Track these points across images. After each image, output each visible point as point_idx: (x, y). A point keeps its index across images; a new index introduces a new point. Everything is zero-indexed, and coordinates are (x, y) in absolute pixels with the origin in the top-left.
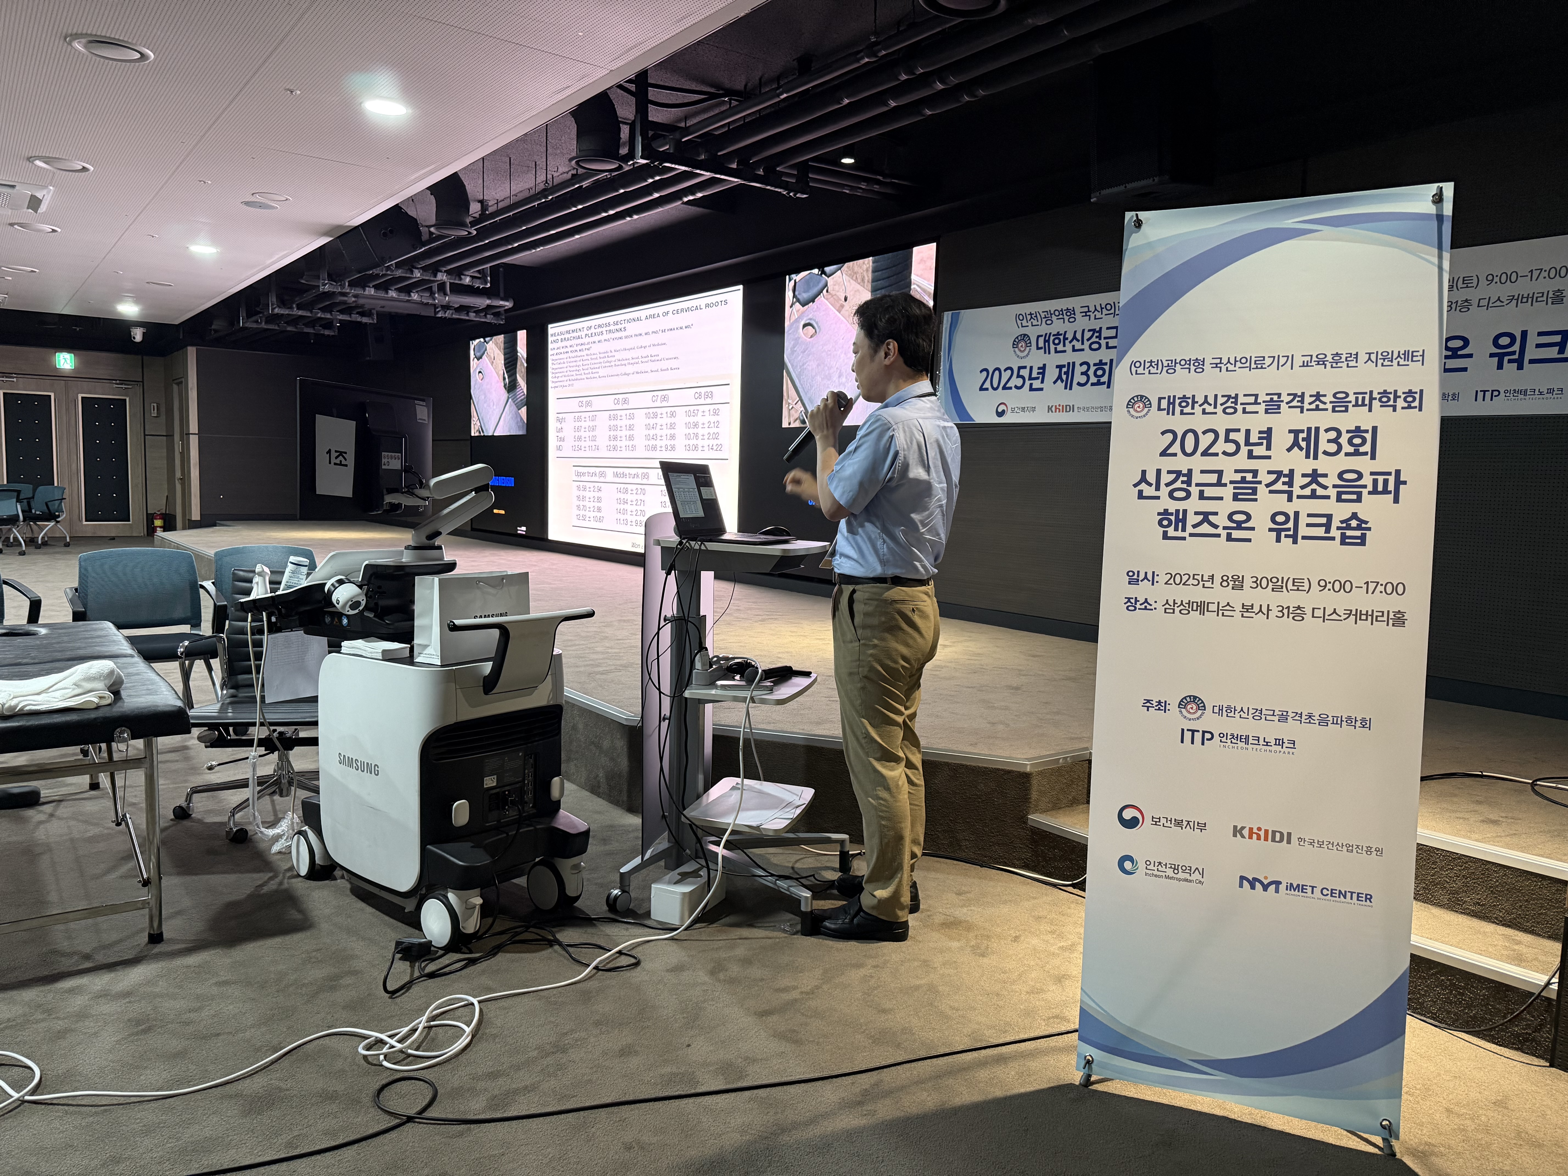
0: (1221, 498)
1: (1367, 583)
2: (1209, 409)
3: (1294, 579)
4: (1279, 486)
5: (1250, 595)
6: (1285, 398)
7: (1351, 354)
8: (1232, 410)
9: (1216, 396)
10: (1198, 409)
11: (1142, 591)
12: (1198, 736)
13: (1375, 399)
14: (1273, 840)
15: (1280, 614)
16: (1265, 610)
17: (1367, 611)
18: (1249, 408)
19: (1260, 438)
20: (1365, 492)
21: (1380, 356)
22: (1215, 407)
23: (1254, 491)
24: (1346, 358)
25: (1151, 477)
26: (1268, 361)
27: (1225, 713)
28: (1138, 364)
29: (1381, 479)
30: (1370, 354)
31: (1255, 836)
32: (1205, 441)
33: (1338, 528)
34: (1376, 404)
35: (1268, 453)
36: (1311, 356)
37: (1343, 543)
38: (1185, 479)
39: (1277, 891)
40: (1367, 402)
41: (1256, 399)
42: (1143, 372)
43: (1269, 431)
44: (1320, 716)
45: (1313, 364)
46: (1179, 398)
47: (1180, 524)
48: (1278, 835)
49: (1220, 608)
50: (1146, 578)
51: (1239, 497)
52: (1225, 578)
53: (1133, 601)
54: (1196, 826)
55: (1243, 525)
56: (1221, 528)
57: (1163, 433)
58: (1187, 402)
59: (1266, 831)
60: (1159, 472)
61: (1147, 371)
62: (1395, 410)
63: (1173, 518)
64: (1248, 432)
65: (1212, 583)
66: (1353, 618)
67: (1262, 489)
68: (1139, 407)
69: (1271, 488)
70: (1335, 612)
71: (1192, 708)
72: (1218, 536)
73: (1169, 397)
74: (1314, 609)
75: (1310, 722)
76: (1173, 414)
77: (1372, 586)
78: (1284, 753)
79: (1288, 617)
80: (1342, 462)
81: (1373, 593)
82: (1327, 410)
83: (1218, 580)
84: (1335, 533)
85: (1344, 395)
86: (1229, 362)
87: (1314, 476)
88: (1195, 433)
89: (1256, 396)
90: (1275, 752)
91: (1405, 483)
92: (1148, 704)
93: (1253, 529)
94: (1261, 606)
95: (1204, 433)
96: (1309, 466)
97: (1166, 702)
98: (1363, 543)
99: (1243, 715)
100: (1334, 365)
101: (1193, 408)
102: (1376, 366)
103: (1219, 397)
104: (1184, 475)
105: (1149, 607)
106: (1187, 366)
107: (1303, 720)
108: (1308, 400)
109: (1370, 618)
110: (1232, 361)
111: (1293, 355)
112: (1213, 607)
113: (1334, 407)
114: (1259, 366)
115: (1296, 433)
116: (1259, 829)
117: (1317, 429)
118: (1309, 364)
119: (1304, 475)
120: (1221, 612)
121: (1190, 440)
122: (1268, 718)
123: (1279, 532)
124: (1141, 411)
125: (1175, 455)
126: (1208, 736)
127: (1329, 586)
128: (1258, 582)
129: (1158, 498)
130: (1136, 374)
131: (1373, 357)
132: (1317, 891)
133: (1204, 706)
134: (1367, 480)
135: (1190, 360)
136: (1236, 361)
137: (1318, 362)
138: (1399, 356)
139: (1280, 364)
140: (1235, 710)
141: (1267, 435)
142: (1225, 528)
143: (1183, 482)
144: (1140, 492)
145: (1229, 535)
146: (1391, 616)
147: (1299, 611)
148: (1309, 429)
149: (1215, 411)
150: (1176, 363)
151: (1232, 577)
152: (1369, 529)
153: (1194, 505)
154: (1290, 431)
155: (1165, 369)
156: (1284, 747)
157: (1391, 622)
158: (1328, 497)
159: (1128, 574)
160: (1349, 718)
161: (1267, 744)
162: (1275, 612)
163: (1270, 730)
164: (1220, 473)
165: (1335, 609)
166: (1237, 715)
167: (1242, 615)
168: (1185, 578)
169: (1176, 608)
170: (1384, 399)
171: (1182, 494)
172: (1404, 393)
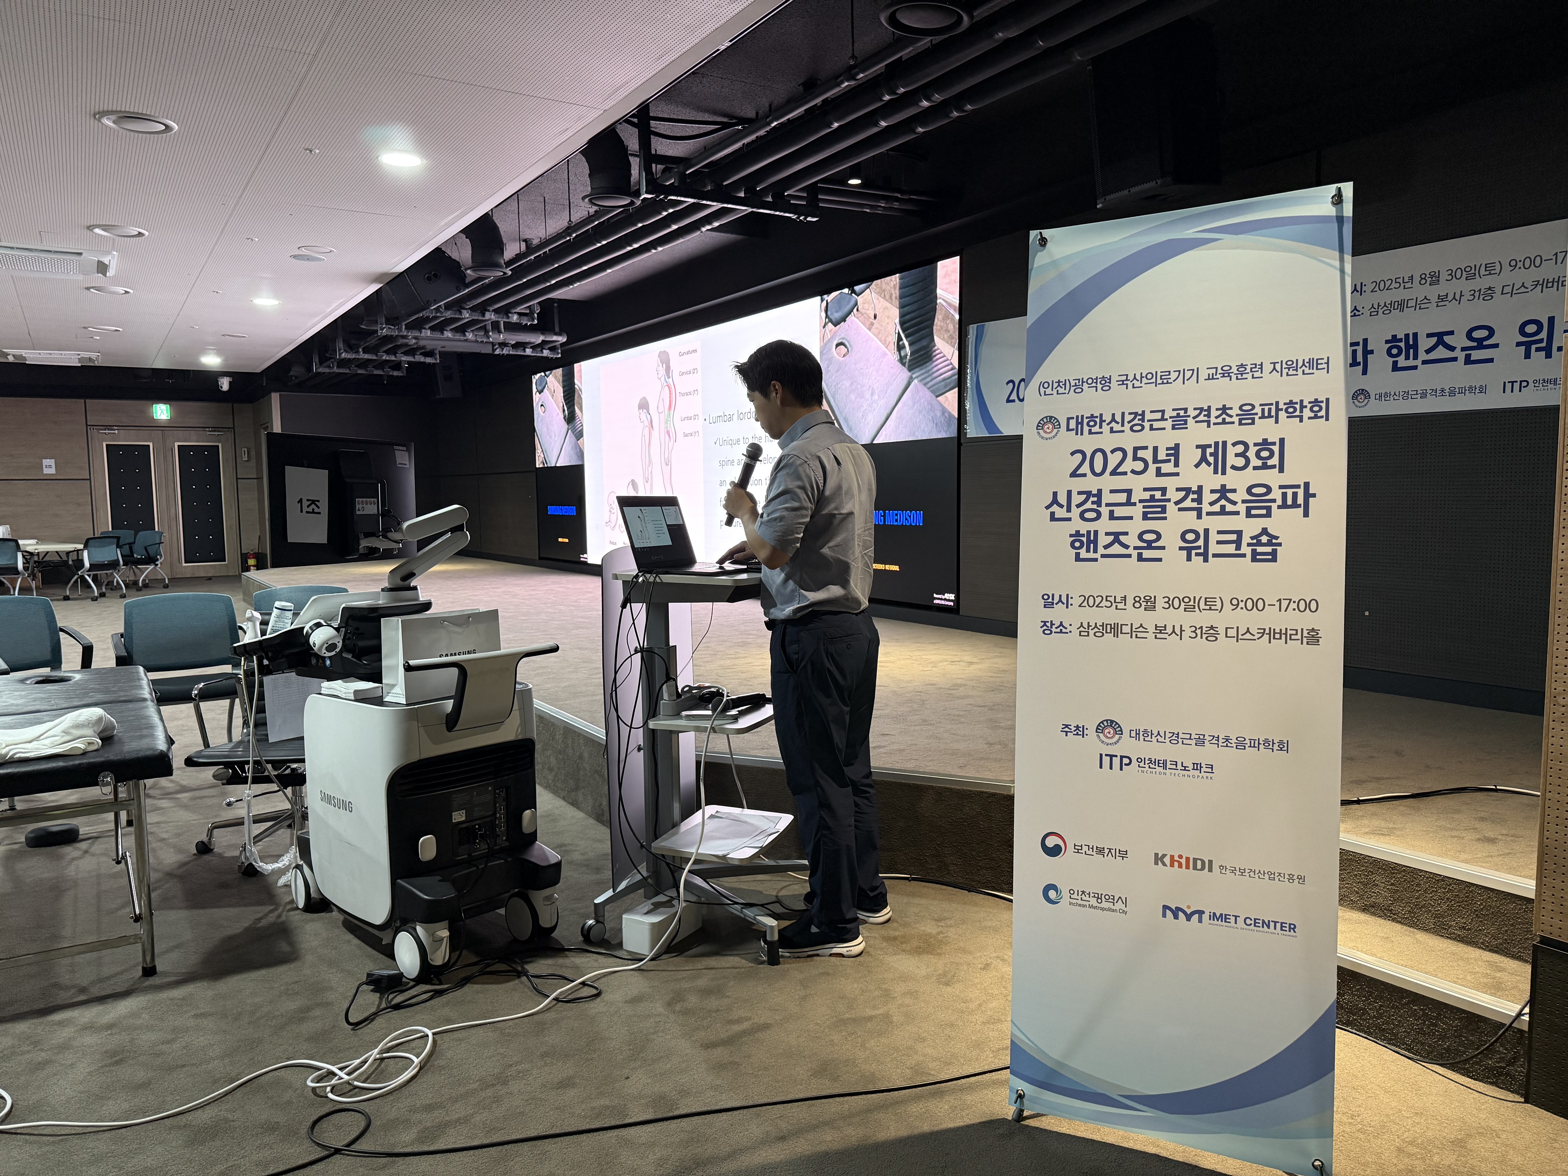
0: (1131, 518)
1: (1280, 600)
2: (1117, 427)
3: (1206, 598)
4: (1188, 503)
5: (1162, 616)
6: (1192, 413)
7: (1256, 364)
8: (1139, 428)
9: (1123, 414)
10: (1106, 428)
11: (1057, 614)
12: (1116, 761)
13: (1282, 410)
14: (1195, 868)
15: (1194, 635)
16: (1178, 631)
17: (1281, 630)
18: (1156, 425)
19: (1167, 455)
20: (1274, 506)
21: (1284, 366)
22: (1123, 425)
23: (1164, 509)
24: (1251, 368)
25: (1062, 499)
26: (1174, 375)
27: (1142, 738)
28: (1046, 385)
29: (1290, 492)
30: (1274, 363)
31: (1176, 864)
32: (1114, 459)
33: (1249, 545)
34: (1282, 414)
35: (1176, 470)
36: (1216, 368)
37: (1254, 559)
38: (1095, 499)
39: (1200, 921)
40: (1273, 413)
42: (1052, 393)
43: (1177, 446)
45: (1219, 376)
46: (1087, 418)
47: (1092, 545)
48: (1199, 863)
49: (1134, 630)
50: (1060, 601)
51: (1149, 516)
52: (1137, 599)
53: (1049, 624)
54: (1117, 854)
55: (1153, 545)
56: (1131, 548)
57: (1073, 454)
58: (1095, 420)
59: (1188, 859)
60: (1069, 493)
62: (1301, 421)
63: (1084, 539)
64: (1155, 449)
65: (1125, 605)
66: (1266, 637)
67: (1171, 507)
68: (1048, 428)
69: (1181, 506)
70: (1248, 631)
71: (1109, 733)
72: (1129, 556)
73: (1077, 417)
74: (1227, 628)
75: (1227, 746)
76: (1082, 434)
77: (1284, 604)
78: (1203, 777)
79: (1202, 638)
80: (1251, 476)
81: (1286, 611)
82: (1233, 423)
83: (1130, 601)
84: (1246, 550)
85: (1249, 407)
86: (1135, 378)
87: (1223, 492)
88: (1103, 451)
89: (1163, 412)
90: (1194, 776)
91: (1314, 495)
93: (1163, 548)
94: (1174, 626)
95: (1113, 452)
96: (1217, 481)
97: (1083, 726)
98: (1274, 560)
99: (1160, 739)
100: (1239, 376)
101: (1101, 427)
102: (1281, 376)
103: (1126, 415)
104: (1094, 496)
105: (1064, 630)
106: (1094, 385)
107: (1220, 744)
108: (1214, 413)
109: (1283, 636)
110: (1138, 377)
111: (1198, 368)
112: (1126, 629)
114: (1165, 381)
115: (1203, 448)
116: (1180, 857)
117: (1225, 443)
118: (1215, 377)
119: (1212, 491)
120: (1134, 634)
121: (1099, 459)
122: (1185, 741)
123: (1189, 550)
124: (1050, 432)
125: (1084, 475)
126: (1126, 761)
127: (1242, 605)
128: (1170, 602)
129: (1069, 519)
130: (1045, 395)
131: (1278, 367)
132: (1240, 920)
133: (1121, 730)
134: (1276, 494)
135: (1096, 379)
136: (1142, 377)
137: (1224, 374)
138: (1304, 364)
139: (1186, 379)
140: (1152, 734)
141: (1175, 451)
142: (1135, 548)
143: (1093, 503)
144: (1053, 514)
145: (1140, 555)
146: (1305, 634)
147: (1212, 631)
148: (1217, 443)
149: (1122, 429)
150: (1083, 382)
152: (1280, 545)
153: (1104, 525)
154: (1198, 447)
155: (1072, 389)
156: (1202, 771)
157: (1305, 640)
158: (1237, 513)
159: (1043, 597)
160: (1266, 741)
161: (1185, 768)
162: (1188, 633)
163: (1188, 754)
164: (1129, 492)
165: (1248, 628)
166: (1154, 739)
168: (1098, 600)
169: (1090, 630)
170: (1291, 410)
171: (1092, 515)
172: (1310, 403)
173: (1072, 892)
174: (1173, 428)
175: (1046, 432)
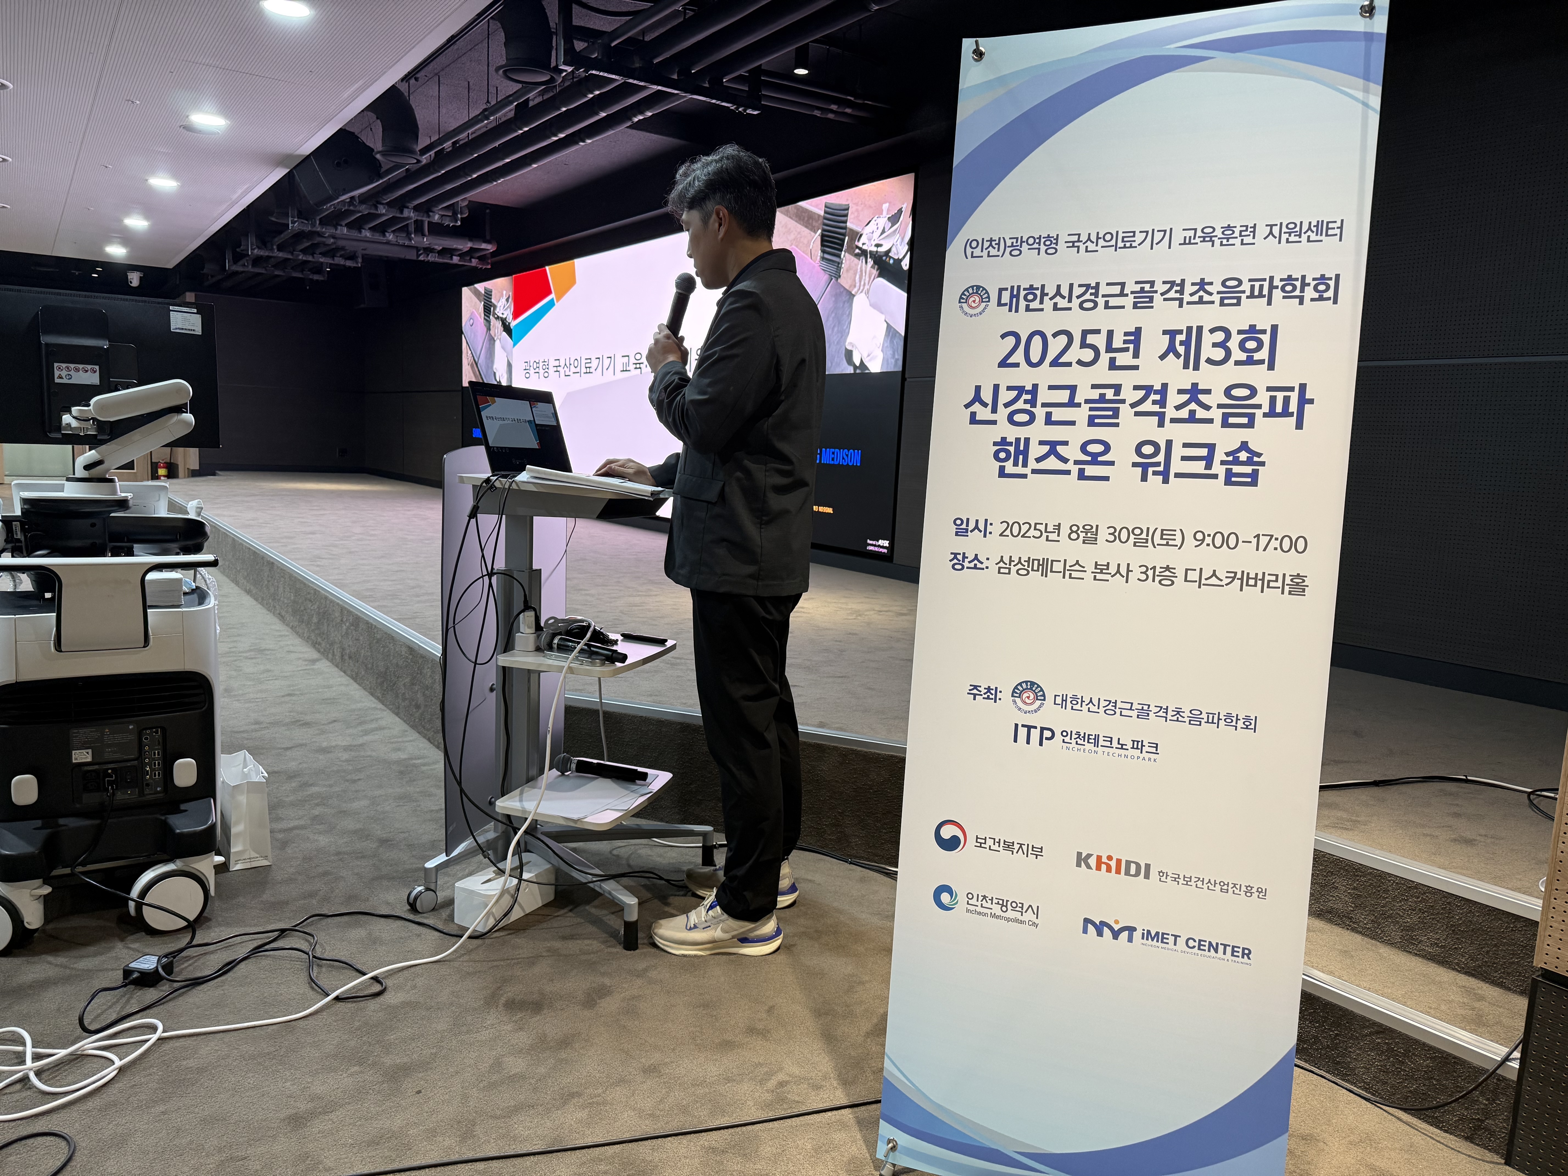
2: (1062, 303)
6: (1160, 288)
25: (987, 395)
31: (1104, 867)
34: (1277, 294)
39: (1130, 940)
41: (1122, 289)
44: (1191, 711)
46: (1025, 289)
48: (1133, 866)
50: (977, 527)
52: (1075, 528)
55: (1100, 459)
56: (1071, 462)
59: (1119, 861)
61: (985, 252)
64: (1110, 334)
68: (974, 301)
69: (1139, 409)
70: (1214, 574)
72: (1068, 472)
73: (1012, 287)
82: (1213, 302)
83: (1065, 531)
86: (1089, 239)
89: (1123, 285)
91: (1311, 401)
92: (975, 691)
93: (1112, 463)
97: (996, 688)
106: (1036, 246)
107: (1169, 717)
110: (1094, 238)
113: (1222, 299)
116: (1110, 858)
125: (1017, 365)
126: (1047, 734)
128: (1117, 534)
132: (1181, 941)
136: (1098, 238)
139: (1155, 242)
140: (1082, 701)
142: (1076, 462)
148: (1189, 329)
151: (1083, 527)
152: (1262, 464)
158: (1210, 421)
160: (1229, 716)
162: (1136, 574)
166: (1085, 708)
167: (1095, 579)
169: (1012, 567)
170: (1289, 288)
173: (970, 896)
174: (1135, 306)
175: (971, 307)
